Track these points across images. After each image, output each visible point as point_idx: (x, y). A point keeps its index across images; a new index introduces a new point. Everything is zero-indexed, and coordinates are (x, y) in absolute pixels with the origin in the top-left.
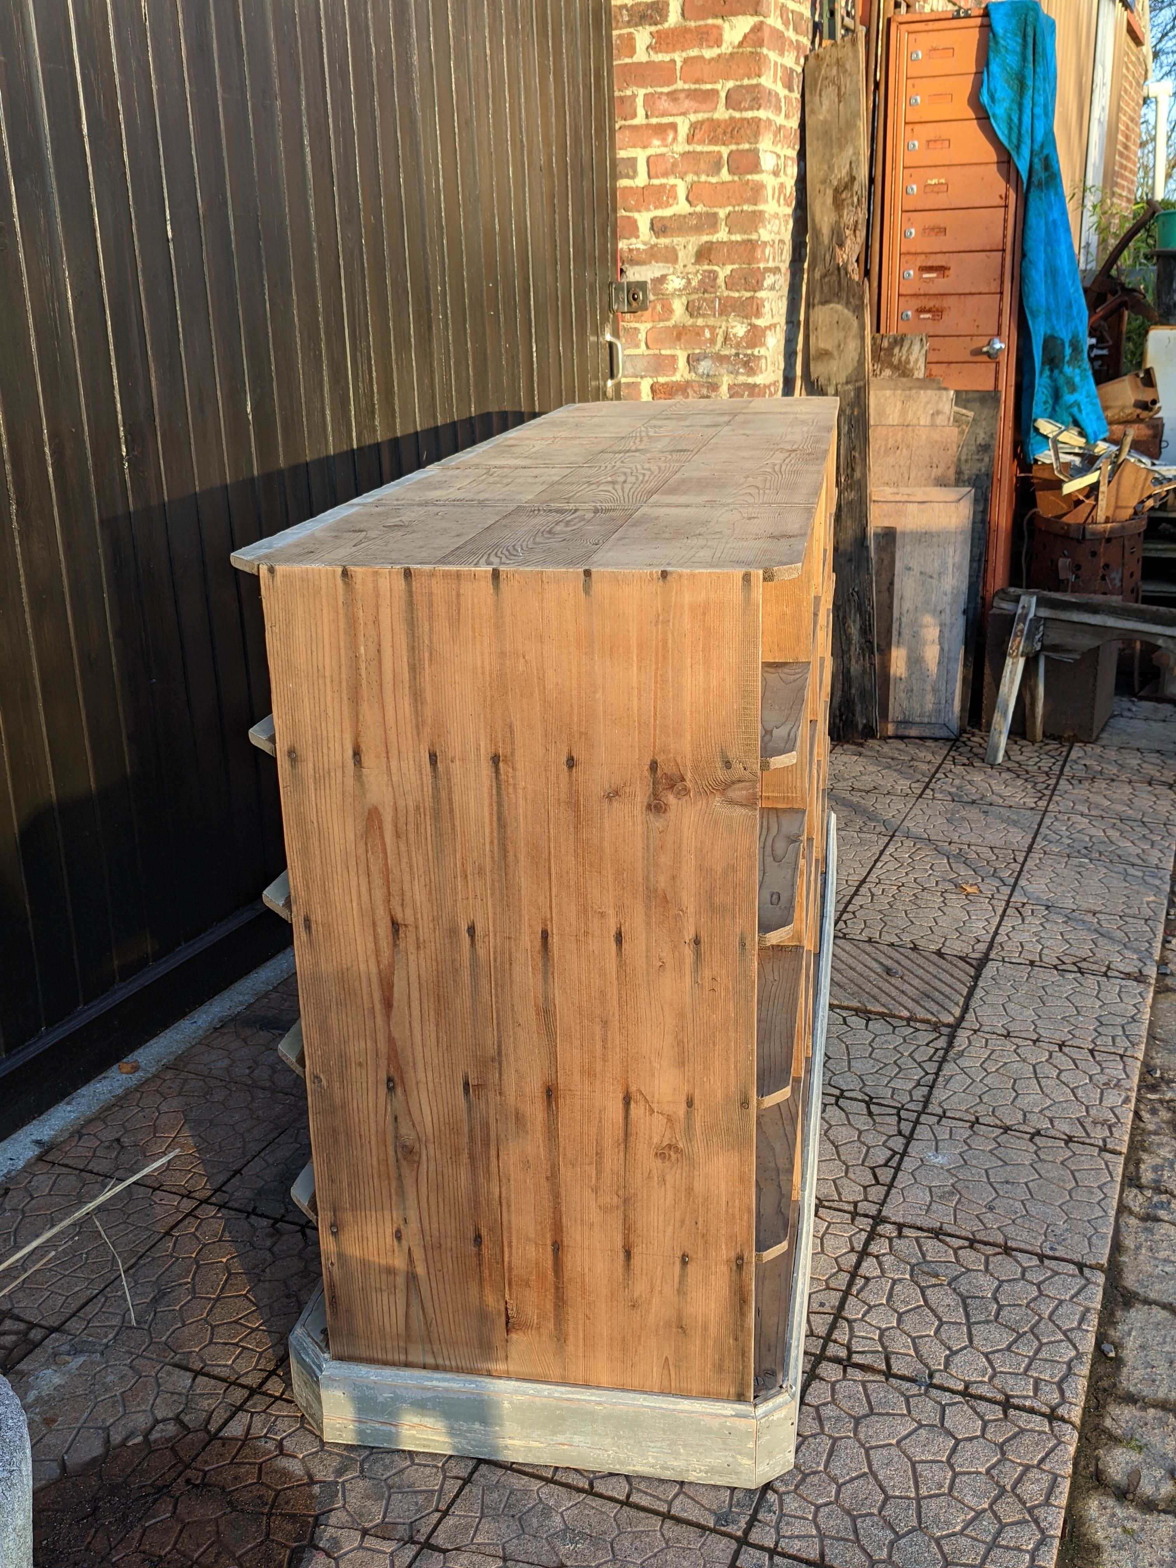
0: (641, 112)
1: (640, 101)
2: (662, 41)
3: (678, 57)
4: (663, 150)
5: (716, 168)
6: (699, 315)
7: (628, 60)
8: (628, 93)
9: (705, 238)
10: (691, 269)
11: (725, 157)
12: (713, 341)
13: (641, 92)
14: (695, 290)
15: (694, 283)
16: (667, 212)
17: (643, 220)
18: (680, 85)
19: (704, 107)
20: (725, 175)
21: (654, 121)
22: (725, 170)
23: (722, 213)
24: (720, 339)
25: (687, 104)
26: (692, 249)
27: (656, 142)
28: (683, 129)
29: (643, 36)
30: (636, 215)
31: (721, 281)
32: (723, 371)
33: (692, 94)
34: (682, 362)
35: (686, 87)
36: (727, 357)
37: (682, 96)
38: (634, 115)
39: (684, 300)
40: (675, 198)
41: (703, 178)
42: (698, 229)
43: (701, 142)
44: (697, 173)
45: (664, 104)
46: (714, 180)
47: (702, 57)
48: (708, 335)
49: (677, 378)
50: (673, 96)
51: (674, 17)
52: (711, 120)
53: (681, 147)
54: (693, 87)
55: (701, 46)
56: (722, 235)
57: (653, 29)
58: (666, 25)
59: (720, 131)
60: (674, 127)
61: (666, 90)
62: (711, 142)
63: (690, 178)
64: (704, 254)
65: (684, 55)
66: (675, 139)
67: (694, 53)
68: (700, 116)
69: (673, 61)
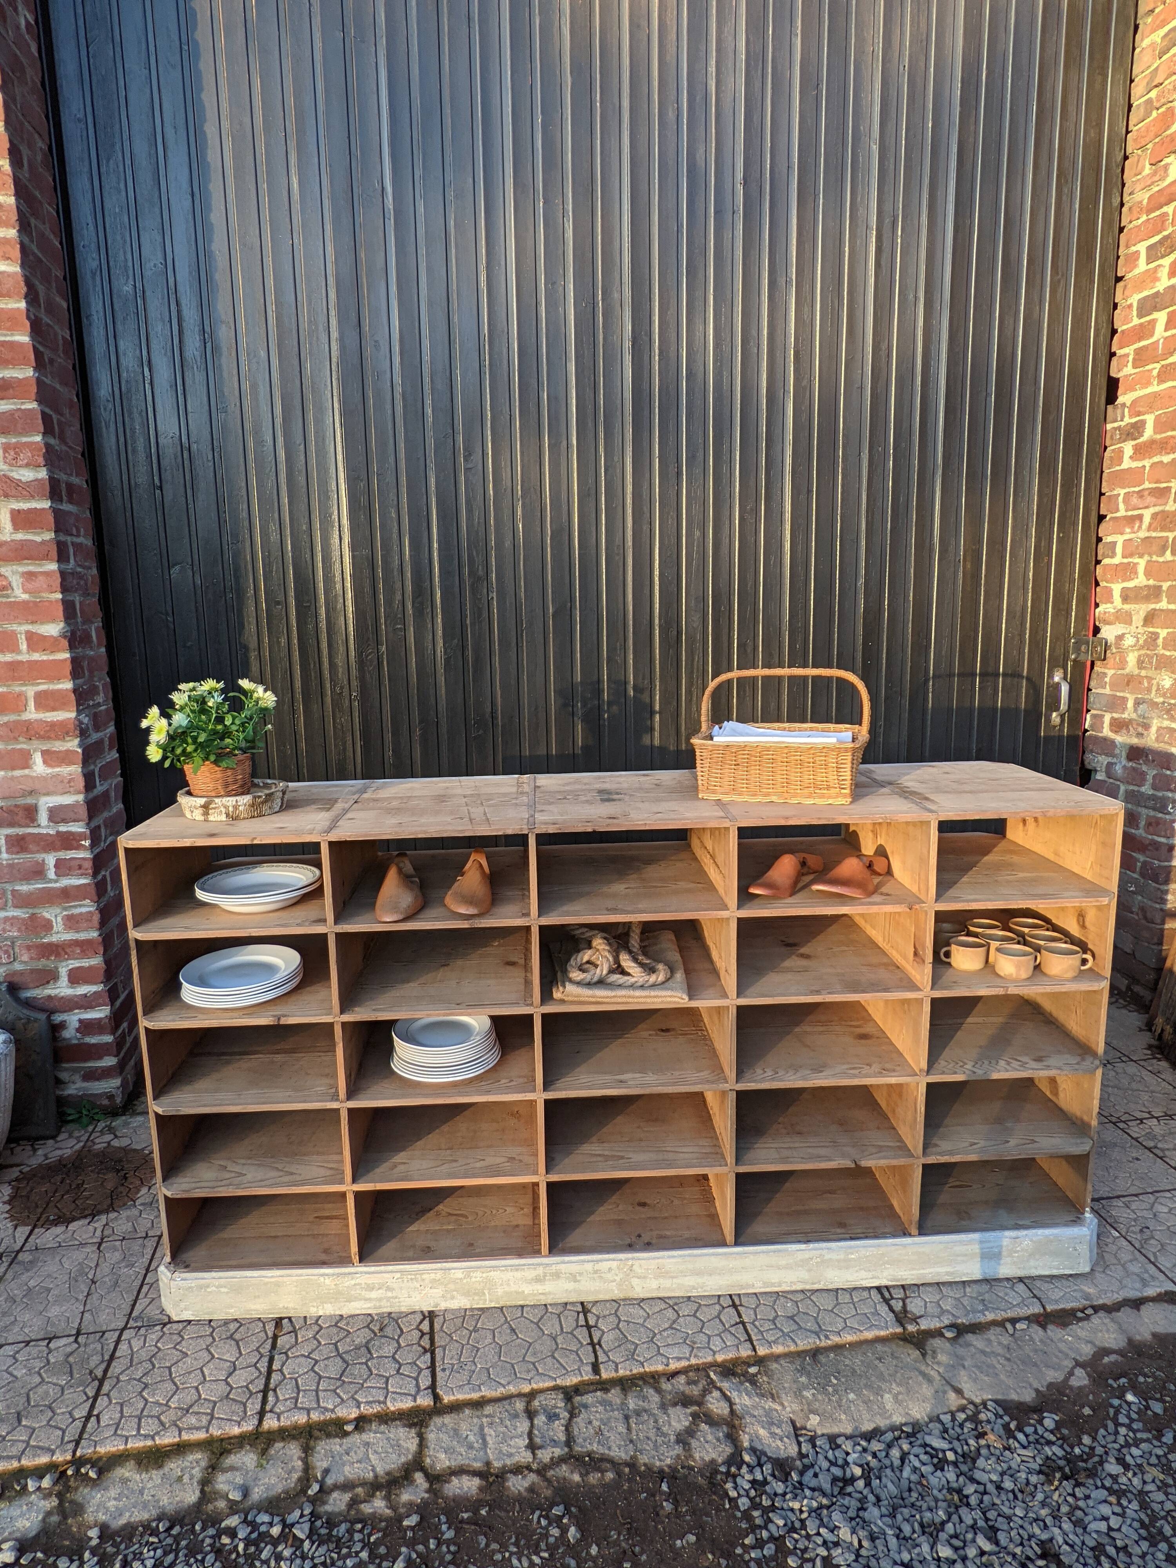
0: (1122, 506)
1: (1121, 499)
2: (1140, 452)
3: (1147, 463)
4: (1132, 536)
5: (1162, 551)
6: (1145, 668)
7: (1118, 468)
8: (1115, 492)
9: (1153, 606)
10: (1141, 630)
11: (1170, 540)
12: (1149, 690)
13: (1122, 492)
14: (1142, 648)
15: (1141, 642)
16: (1130, 584)
17: (1117, 589)
18: (1147, 485)
19: (1160, 501)
20: (1168, 556)
21: (1130, 513)
22: (1168, 552)
23: (1165, 586)
24: (1154, 689)
25: (1149, 500)
26: (1142, 614)
27: (1128, 530)
28: (1147, 520)
29: (1128, 448)
30: (1113, 586)
31: (1160, 641)
32: (1154, 715)
33: (1153, 492)
34: (1130, 704)
35: (1151, 486)
36: (1157, 704)
37: (1146, 493)
38: (1117, 510)
39: (1136, 654)
40: (1136, 573)
41: (1155, 558)
42: (1147, 599)
43: (1155, 530)
44: (1150, 555)
45: (1135, 500)
46: (1161, 559)
47: (1162, 462)
48: (1146, 684)
49: (1125, 716)
50: (1140, 494)
51: (1149, 432)
52: (1163, 511)
53: (1143, 534)
54: (1154, 486)
55: (1160, 453)
56: (1164, 604)
57: (1133, 443)
58: (1141, 440)
59: (1168, 520)
60: (1140, 517)
61: (1137, 489)
62: (1162, 530)
63: (1147, 558)
64: (1149, 619)
65: (1151, 461)
66: (1140, 527)
67: (1156, 459)
68: (1158, 509)
69: (1144, 467)
